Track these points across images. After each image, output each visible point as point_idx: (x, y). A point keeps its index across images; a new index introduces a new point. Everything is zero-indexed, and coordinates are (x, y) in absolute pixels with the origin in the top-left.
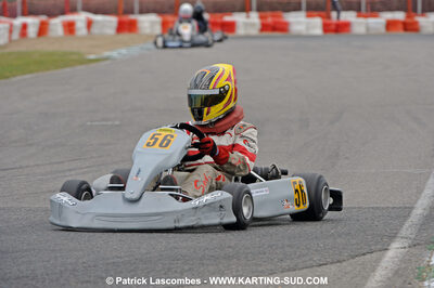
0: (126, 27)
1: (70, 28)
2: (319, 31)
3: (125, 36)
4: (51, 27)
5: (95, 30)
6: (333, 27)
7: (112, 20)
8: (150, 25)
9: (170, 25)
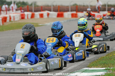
0: (60, 15)
1: (42, 16)
4: (35, 15)
5: (50, 16)
7: (56, 13)
8: (67, 15)
9: (74, 15)
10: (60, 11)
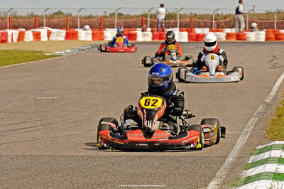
0: (71, 36)
1: (37, 36)
2: (186, 39)
3: (70, 42)
4: (26, 36)
6: (195, 37)
7: (63, 32)
8: (85, 35)
9: (98, 35)
10: (70, 28)
